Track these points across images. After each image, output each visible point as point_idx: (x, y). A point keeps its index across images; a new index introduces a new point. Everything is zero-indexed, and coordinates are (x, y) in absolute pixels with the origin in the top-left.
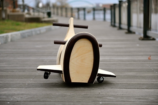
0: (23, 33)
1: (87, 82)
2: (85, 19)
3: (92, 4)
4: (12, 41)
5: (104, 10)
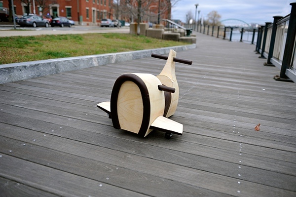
0: (138, 54)
1: (137, 133)
2: (230, 40)
3: (248, 24)
4: (117, 62)
5: (254, 31)
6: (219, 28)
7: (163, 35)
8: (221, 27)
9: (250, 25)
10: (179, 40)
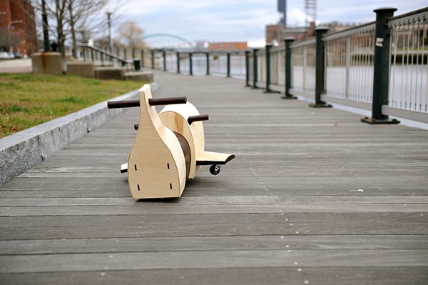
6: (142, 52)
7: (96, 72)
8: (145, 51)
9: (194, 44)
10: (124, 78)
